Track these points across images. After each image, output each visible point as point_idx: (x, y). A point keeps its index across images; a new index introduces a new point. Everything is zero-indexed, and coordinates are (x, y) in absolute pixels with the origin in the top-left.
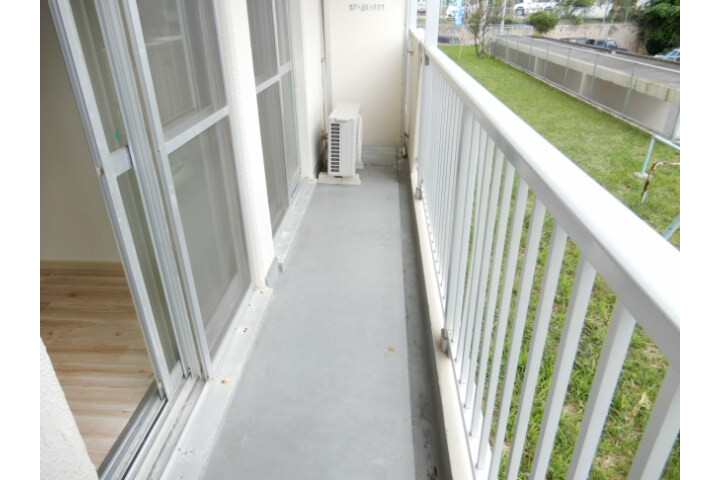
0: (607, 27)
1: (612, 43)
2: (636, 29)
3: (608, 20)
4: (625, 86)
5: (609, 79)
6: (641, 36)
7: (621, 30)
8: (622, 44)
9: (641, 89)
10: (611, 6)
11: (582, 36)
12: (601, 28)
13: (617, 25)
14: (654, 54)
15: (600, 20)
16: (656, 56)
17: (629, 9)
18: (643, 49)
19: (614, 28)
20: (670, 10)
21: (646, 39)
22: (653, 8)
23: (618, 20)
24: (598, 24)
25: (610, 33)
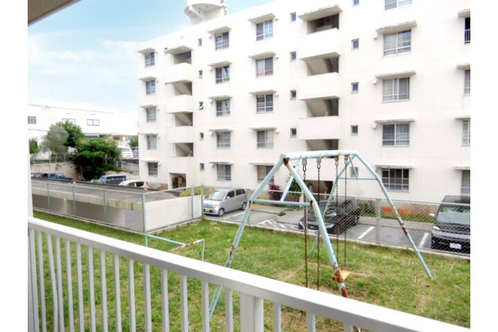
0: (53, 165)
1: (60, 175)
2: (73, 165)
3: (53, 161)
4: (100, 204)
5: (87, 201)
6: (78, 170)
7: (63, 167)
8: (67, 175)
9: (113, 205)
10: (51, 153)
11: (37, 172)
12: (50, 166)
13: (60, 164)
14: (90, 180)
15: (47, 161)
16: (92, 181)
17: (65, 155)
18: (81, 177)
19: (58, 165)
20: (91, 155)
21: (82, 171)
22: (81, 153)
23: (59, 161)
24: (46, 164)
25: (56, 169)
